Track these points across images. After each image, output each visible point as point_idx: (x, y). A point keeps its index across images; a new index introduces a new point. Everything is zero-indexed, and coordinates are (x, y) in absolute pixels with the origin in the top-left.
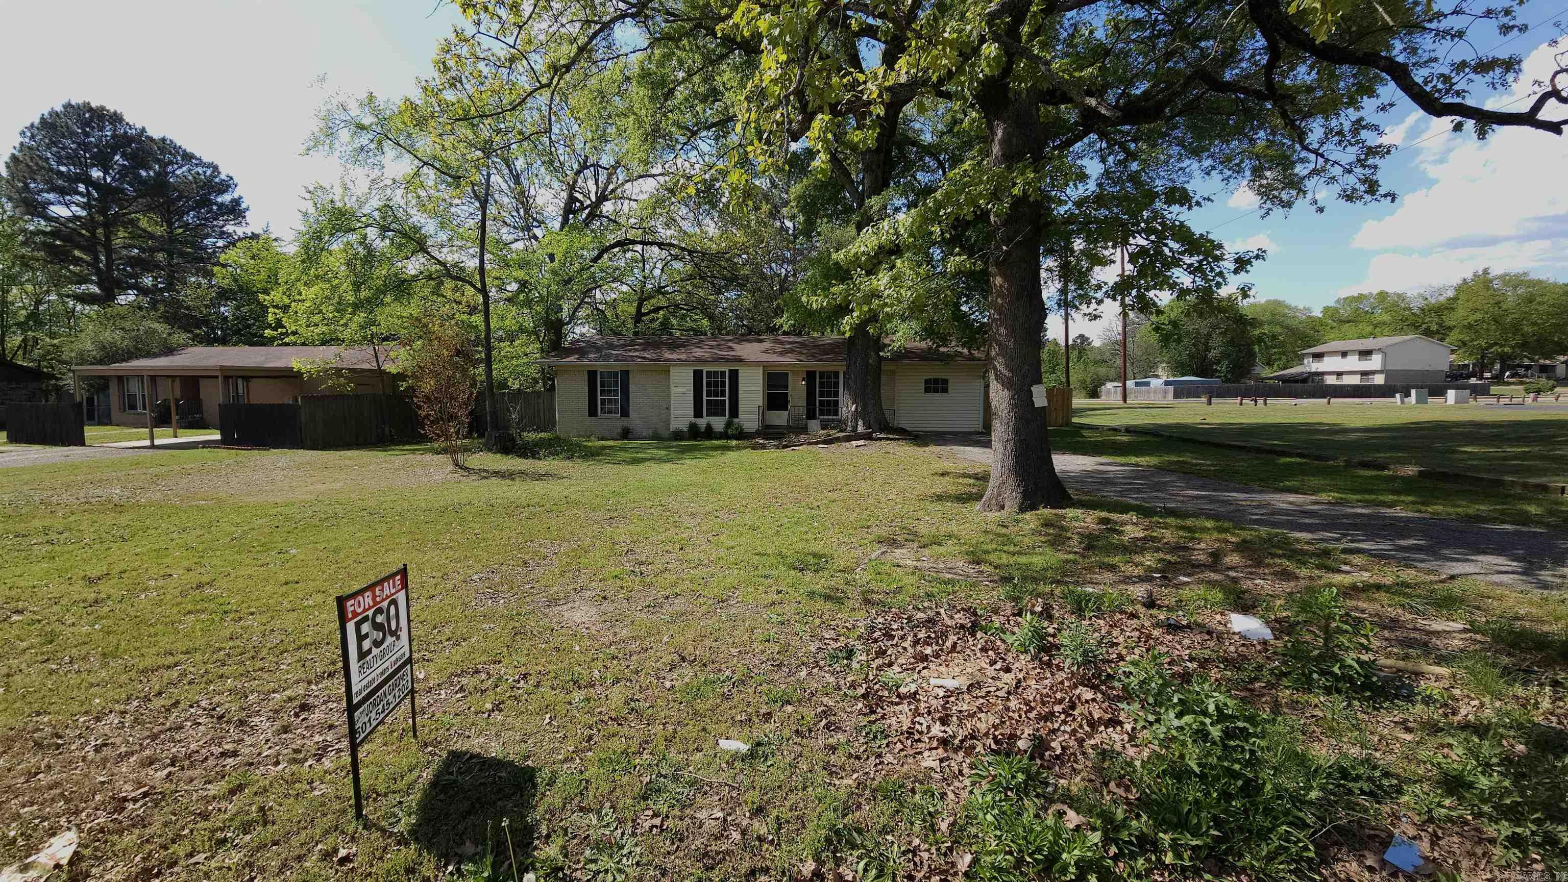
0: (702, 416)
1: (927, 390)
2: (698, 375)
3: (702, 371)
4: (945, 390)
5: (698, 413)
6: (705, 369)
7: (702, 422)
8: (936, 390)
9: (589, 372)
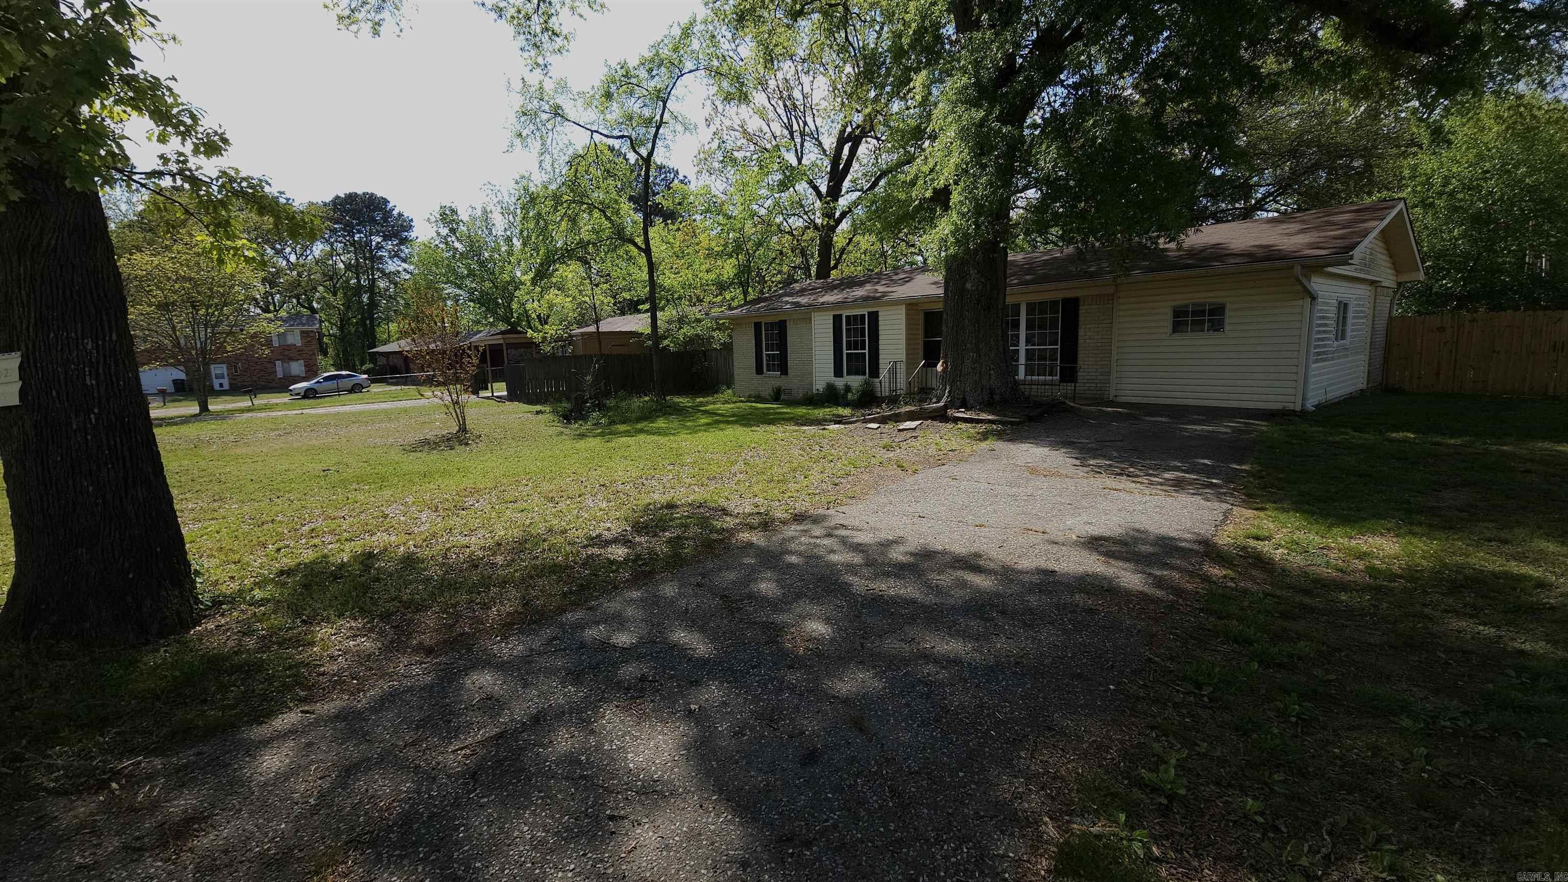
0: (842, 376)
1: (1178, 326)
2: (837, 319)
3: (841, 316)
4: (1217, 326)
5: (838, 373)
6: (845, 313)
7: (840, 383)
8: (1198, 326)
9: (755, 323)
